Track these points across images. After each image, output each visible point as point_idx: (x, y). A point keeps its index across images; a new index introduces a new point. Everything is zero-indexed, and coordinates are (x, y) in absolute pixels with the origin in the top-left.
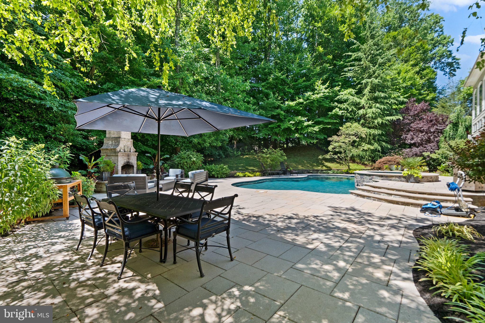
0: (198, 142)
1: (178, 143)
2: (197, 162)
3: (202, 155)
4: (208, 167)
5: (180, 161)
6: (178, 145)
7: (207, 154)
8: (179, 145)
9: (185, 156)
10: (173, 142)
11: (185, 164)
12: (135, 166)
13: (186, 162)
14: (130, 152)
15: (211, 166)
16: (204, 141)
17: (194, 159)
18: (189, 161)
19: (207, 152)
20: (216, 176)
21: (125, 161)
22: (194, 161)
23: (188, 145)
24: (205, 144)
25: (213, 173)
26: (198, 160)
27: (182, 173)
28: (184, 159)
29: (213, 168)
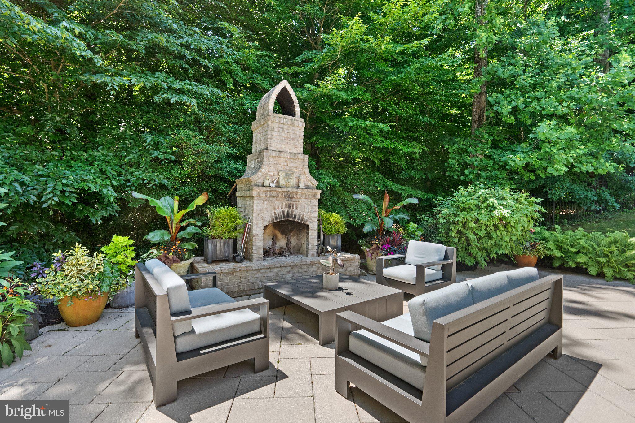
0: (527, 164)
1: (467, 172)
2: (516, 222)
3: (539, 200)
4: (560, 237)
5: (456, 215)
6: (466, 176)
7: (556, 198)
8: (471, 176)
9: (473, 201)
10: (456, 170)
11: (472, 225)
12: (314, 226)
13: (477, 221)
14: (298, 187)
15: (570, 233)
16: (550, 159)
17: (505, 212)
18: (483, 218)
19: (557, 193)
20: (593, 271)
21: (279, 211)
22: (502, 218)
23: (494, 173)
24: (550, 169)
25: (581, 259)
26: (518, 216)
27: (446, 257)
28: (466, 209)
29: (582, 242)
